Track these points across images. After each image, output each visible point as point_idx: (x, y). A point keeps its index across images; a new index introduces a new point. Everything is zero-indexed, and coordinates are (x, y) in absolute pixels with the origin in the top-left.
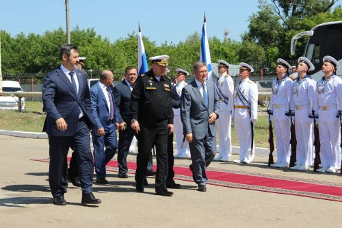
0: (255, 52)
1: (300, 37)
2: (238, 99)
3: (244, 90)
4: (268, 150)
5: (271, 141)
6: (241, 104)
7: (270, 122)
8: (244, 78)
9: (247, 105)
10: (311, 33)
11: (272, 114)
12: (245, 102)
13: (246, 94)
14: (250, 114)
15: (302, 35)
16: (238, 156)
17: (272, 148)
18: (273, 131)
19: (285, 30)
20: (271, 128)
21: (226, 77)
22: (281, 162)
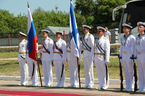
0: (80, 19)
1: (118, 9)
2: (97, 48)
3: (101, 43)
4: (120, 80)
5: (121, 75)
6: (99, 52)
7: (120, 63)
8: (101, 36)
9: (103, 52)
10: (125, 6)
11: (121, 58)
12: (102, 51)
13: (103, 46)
14: (105, 58)
15: (119, 8)
16: (98, 85)
17: (122, 80)
18: (122, 68)
19: (98, 5)
20: (121, 67)
21: (89, 35)
22: (129, 88)
